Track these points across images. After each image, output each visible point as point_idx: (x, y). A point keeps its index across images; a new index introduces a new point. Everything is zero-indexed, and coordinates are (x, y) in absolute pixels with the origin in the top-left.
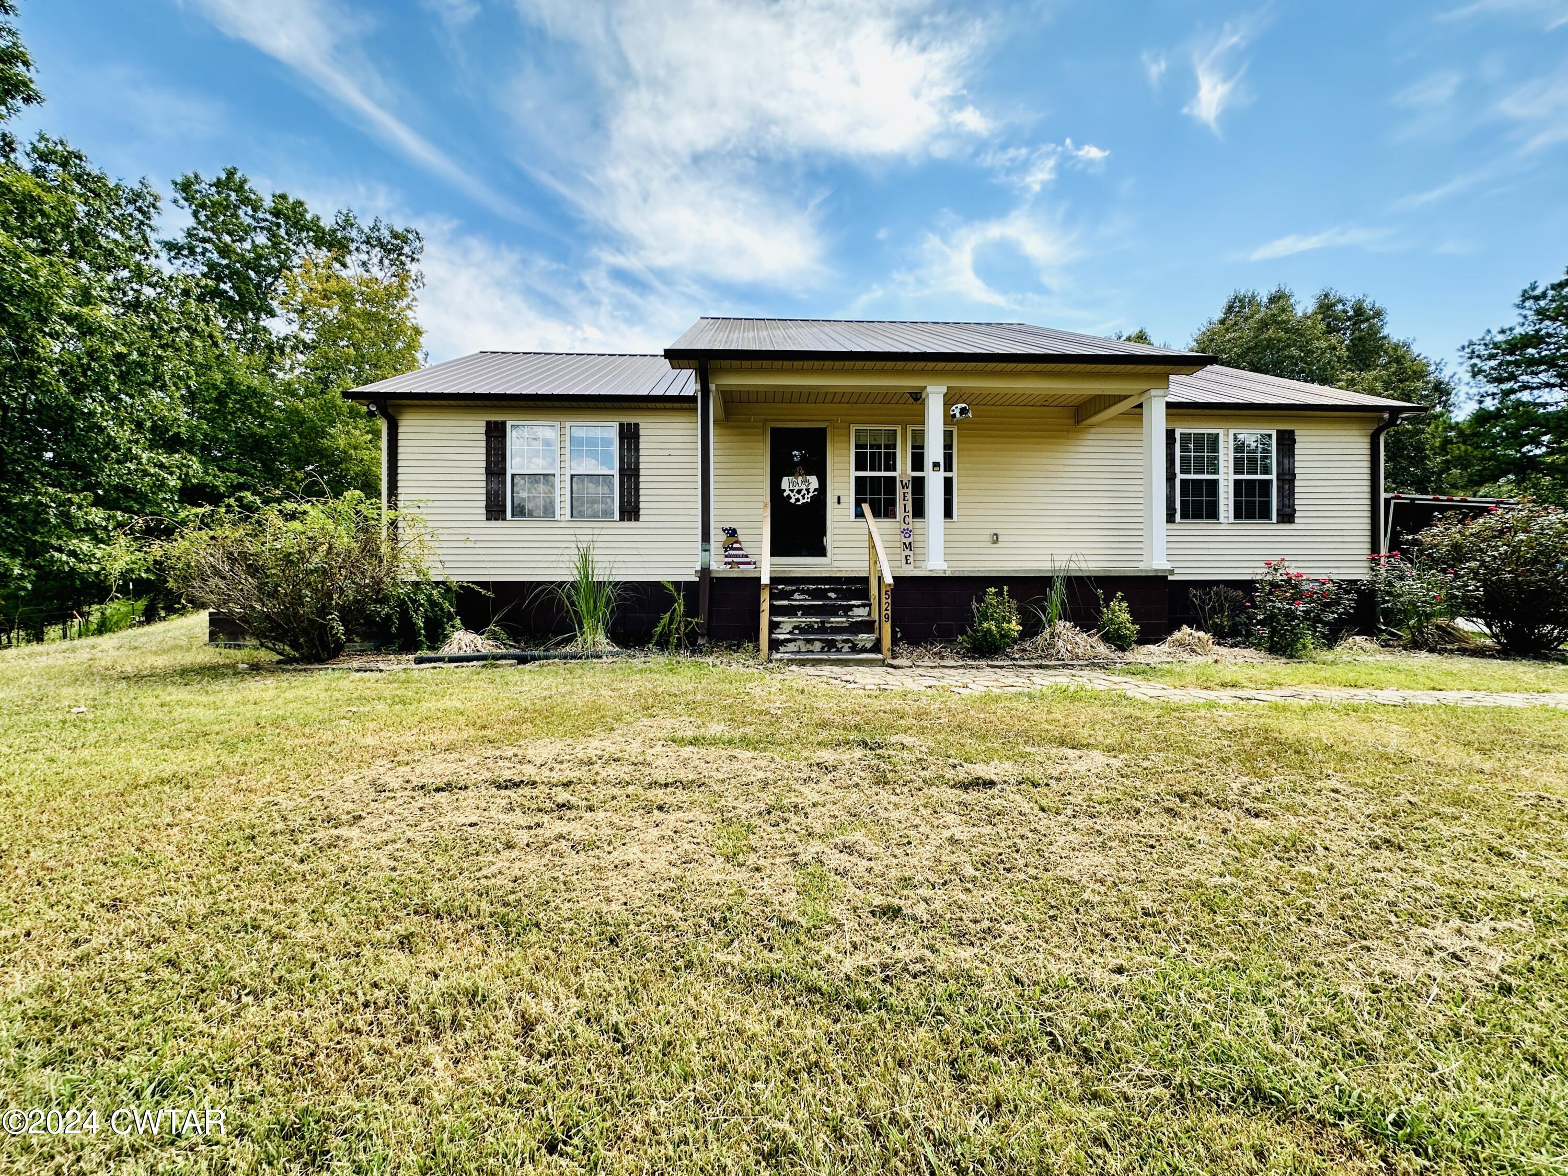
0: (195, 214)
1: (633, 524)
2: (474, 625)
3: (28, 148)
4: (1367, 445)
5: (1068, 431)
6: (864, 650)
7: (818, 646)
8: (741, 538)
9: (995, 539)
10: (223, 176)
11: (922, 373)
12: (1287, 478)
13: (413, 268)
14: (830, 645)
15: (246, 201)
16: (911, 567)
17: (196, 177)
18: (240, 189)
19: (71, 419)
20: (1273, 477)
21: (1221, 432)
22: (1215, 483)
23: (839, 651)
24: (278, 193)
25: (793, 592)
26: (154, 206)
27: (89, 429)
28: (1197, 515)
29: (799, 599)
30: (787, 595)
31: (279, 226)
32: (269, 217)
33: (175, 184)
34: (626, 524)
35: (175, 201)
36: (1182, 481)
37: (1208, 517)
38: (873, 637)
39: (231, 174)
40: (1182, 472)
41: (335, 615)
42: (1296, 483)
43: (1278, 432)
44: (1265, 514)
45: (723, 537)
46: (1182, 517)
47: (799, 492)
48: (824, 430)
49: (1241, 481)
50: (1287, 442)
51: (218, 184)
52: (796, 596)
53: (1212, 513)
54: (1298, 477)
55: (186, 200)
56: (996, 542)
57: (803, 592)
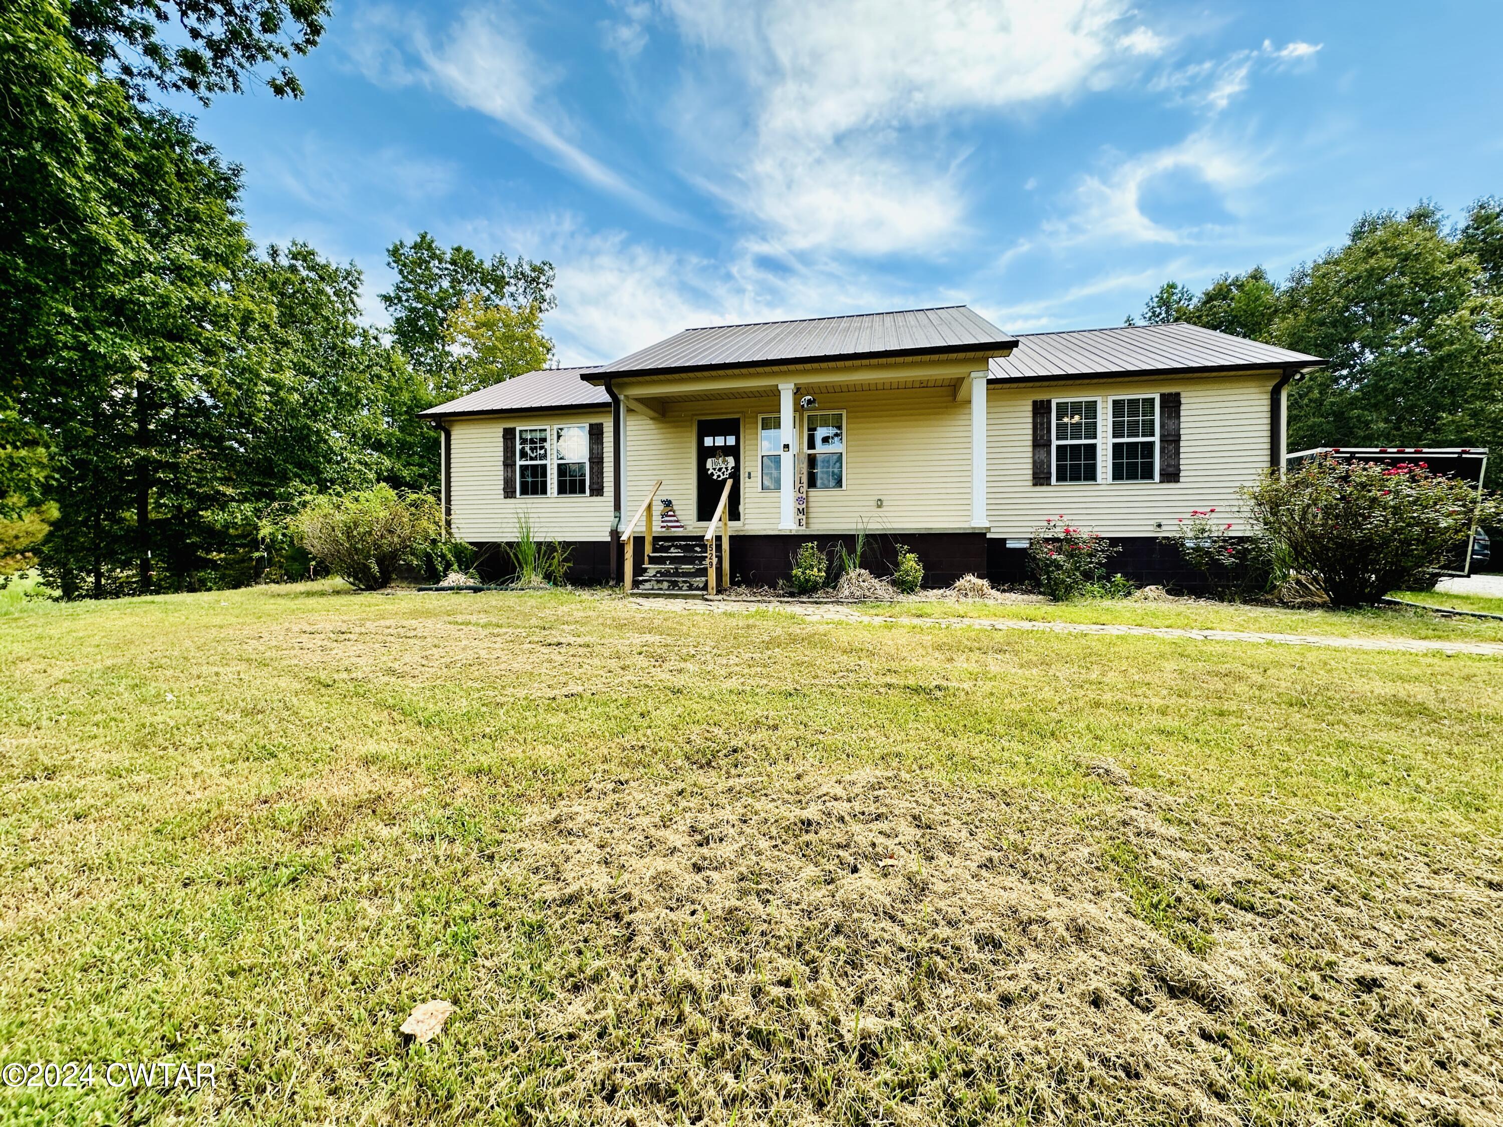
0: (401, 272)
1: (599, 498)
2: (464, 567)
3: (287, 252)
4: (1268, 402)
5: (946, 407)
6: (698, 589)
7: (666, 585)
8: (675, 508)
9: (880, 504)
10: (419, 240)
11: (774, 374)
12: (1172, 440)
13: (547, 293)
14: (674, 584)
15: (433, 256)
16: (804, 528)
17: (401, 243)
18: (429, 247)
19: (308, 436)
20: (1156, 439)
21: (1099, 400)
22: (1093, 447)
23: (680, 589)
24: (455, 246)
25: (669, 547)
26: (358, 279)
27: (318, 442)
28: (1075, 478)
29: (674, 552)
30: (666, 549)
31: (457, 272)
32: (449, 266)
33: (388, 251)
34: (594, 499)
35: (389, 264)
36: (1058, 447)
37: (1086, 479)
38: (703, 579)
39: (423, 237)
40: (1058, 439)
41: (373, 560)
42: (1182, 444)
43: (1163, 396)
44: (1148, 474)
45: (662, 507)
46: (1058, 480)
47: (720, 470)
48: (738, 420)
49: (1122, 444)
50: (1172, 405)
51: (416, 246)
52: (672, 550)
53: (1090, 475)
54: (1183, 438)
55: (395, 262)
56: (879, 506)
57: (677, 547)
